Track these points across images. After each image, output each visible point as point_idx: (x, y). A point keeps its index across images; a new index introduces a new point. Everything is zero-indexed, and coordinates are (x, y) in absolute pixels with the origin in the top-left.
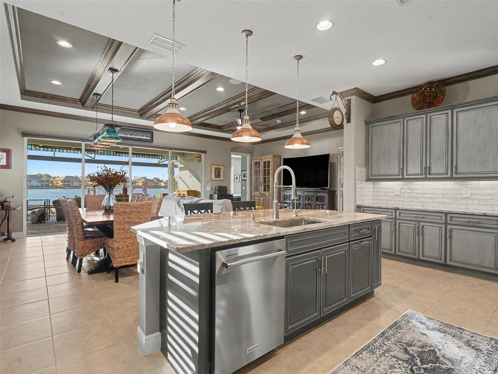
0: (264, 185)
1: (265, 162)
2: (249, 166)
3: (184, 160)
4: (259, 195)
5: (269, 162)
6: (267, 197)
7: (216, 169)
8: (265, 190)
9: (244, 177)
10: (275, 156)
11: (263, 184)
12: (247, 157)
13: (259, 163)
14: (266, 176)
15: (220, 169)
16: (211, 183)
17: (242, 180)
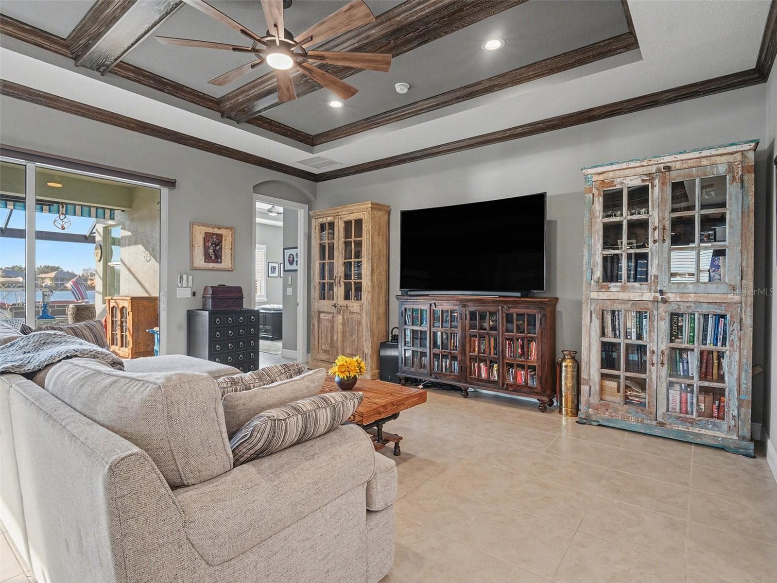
0: (345, 283)
1: (348, 224)
2: (305, 234)
3: (132, 220)
4: (334, 310)
5: (359, 222)
6: (355, 316)
7: (208, 237)
8: (347, 297)
9: (291, 263)
10: (376, 207)
11: (342, 280)
12: (299, 211)
13: (332, 225)
14: (352, 260)
15: (220, 236)
16: (190, 278)
17: (285, 271)
